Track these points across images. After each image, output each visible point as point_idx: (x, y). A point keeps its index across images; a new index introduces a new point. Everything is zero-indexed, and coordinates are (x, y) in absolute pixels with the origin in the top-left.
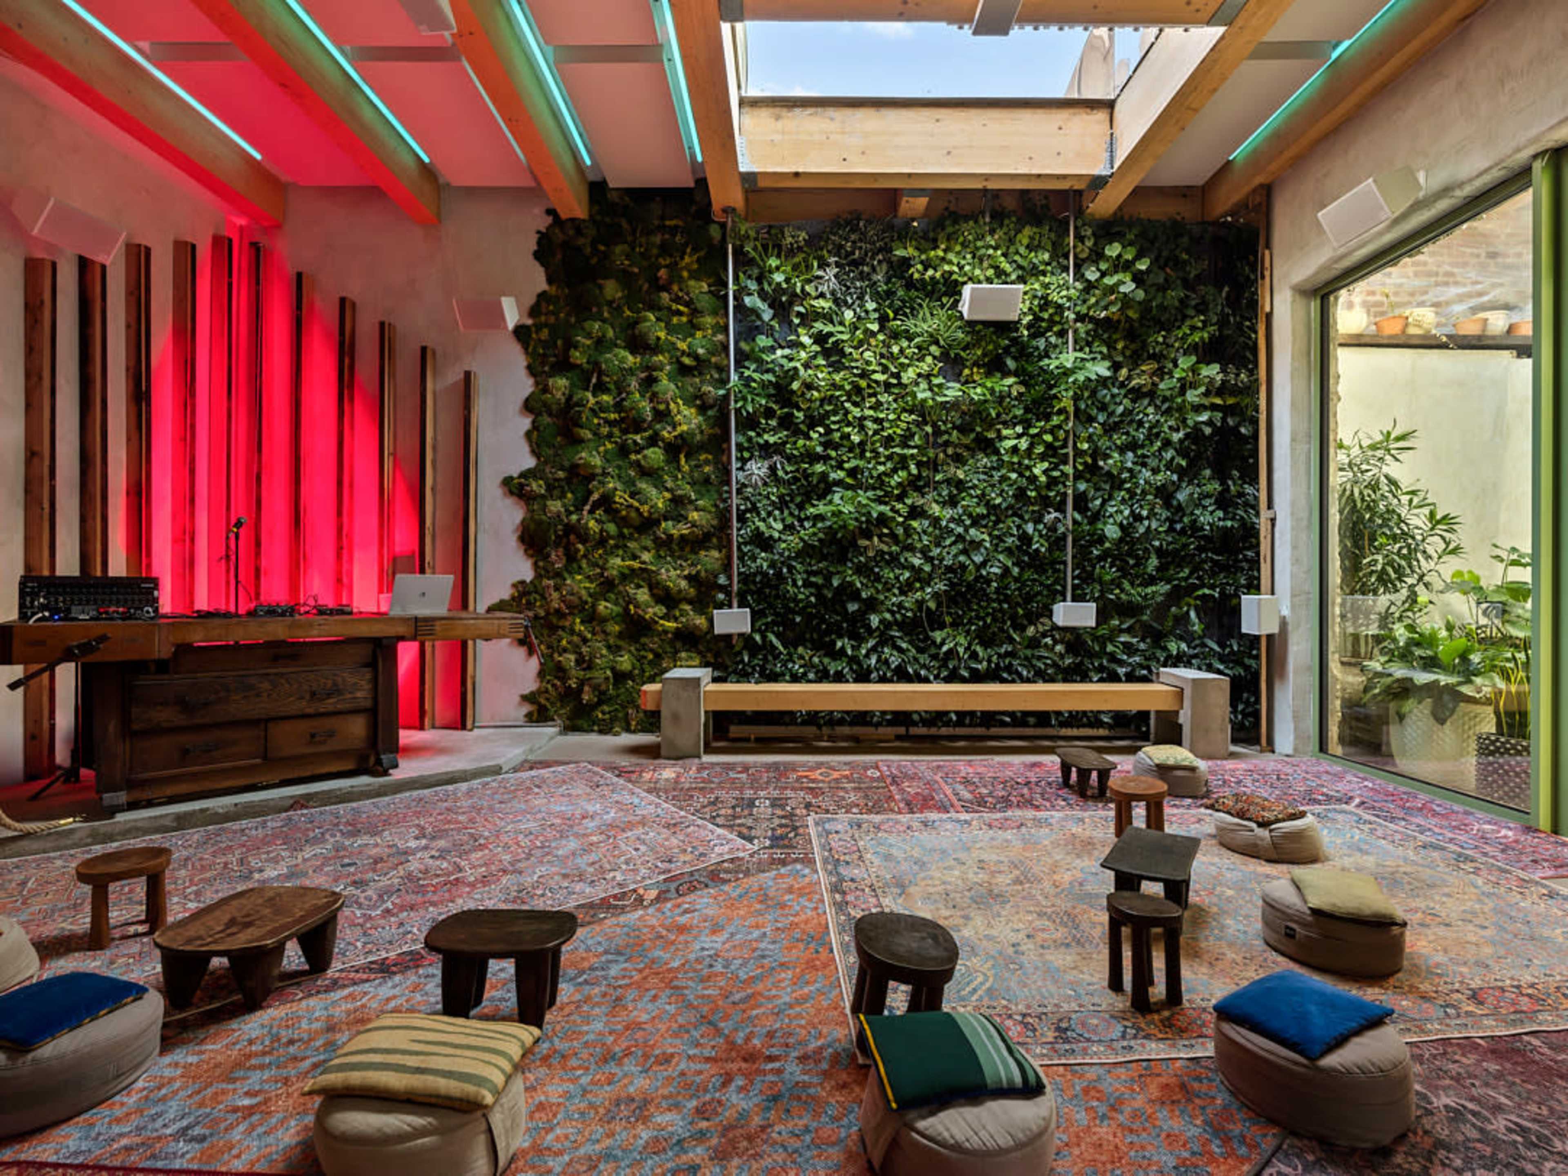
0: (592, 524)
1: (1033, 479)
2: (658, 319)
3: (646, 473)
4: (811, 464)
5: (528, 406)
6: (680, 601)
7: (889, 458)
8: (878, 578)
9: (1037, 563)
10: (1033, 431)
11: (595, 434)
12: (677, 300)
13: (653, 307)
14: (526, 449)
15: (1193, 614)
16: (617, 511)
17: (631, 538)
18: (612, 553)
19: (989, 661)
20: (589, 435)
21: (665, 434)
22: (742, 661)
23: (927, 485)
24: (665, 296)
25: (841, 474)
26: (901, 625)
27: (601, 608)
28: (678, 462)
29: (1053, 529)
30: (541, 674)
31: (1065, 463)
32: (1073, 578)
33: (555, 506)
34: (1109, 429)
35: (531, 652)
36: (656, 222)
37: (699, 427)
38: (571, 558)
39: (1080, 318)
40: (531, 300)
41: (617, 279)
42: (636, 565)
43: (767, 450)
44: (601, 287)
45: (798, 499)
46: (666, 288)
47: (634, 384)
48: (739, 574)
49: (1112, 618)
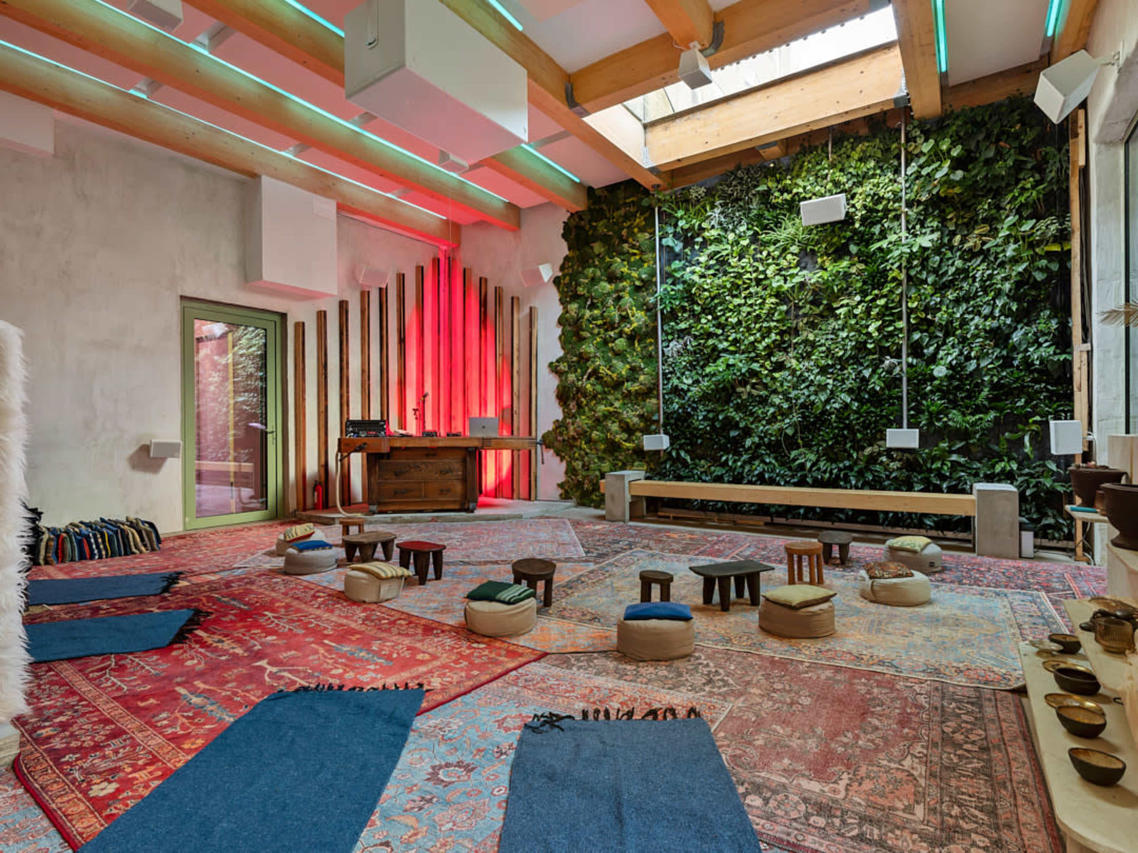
0: (589, 386)
1: (869, 335)
2: (623, 260)
3: (618, 354)
4: (707, 340)
5: (561, 321)
6: (635, 431)
7: (759, 330)
8: (752, 414)
9: (876, 399)
10: (869, 298)
11: (592, 334)
12: (633, 247)
13: (620, 254)
14: (559, 345)
15: (1027, 439)
16: (602, 378)
17: (609, 393)
18: (599, 403)
19: (831, 473)
20: (589, 335)
21: (626, 329)
22: (665, 468)
23: (790, 346)
24: (626, 246)
25: (726, 344)
26: (769, 446)
27: (593, 435)
28: (634, 345)
29: (890, 371)
30: (566, 473)
31: (900, 319)
32: (909, 410)
33: (572, 377)
34: (941, 288)
35: (562, 459)
36: (621, 202)
37: (645, 322)
38: (579, 406)
39: (910, 204)
40: (561, 262)
41: (601, 240)
42: (611, 409)
43: (682, 334)
44: (592, 248)
45: (702, 363)
46: (626, 242)
47: (610, 301)
48: (664, 413)
49: (943, 440)
